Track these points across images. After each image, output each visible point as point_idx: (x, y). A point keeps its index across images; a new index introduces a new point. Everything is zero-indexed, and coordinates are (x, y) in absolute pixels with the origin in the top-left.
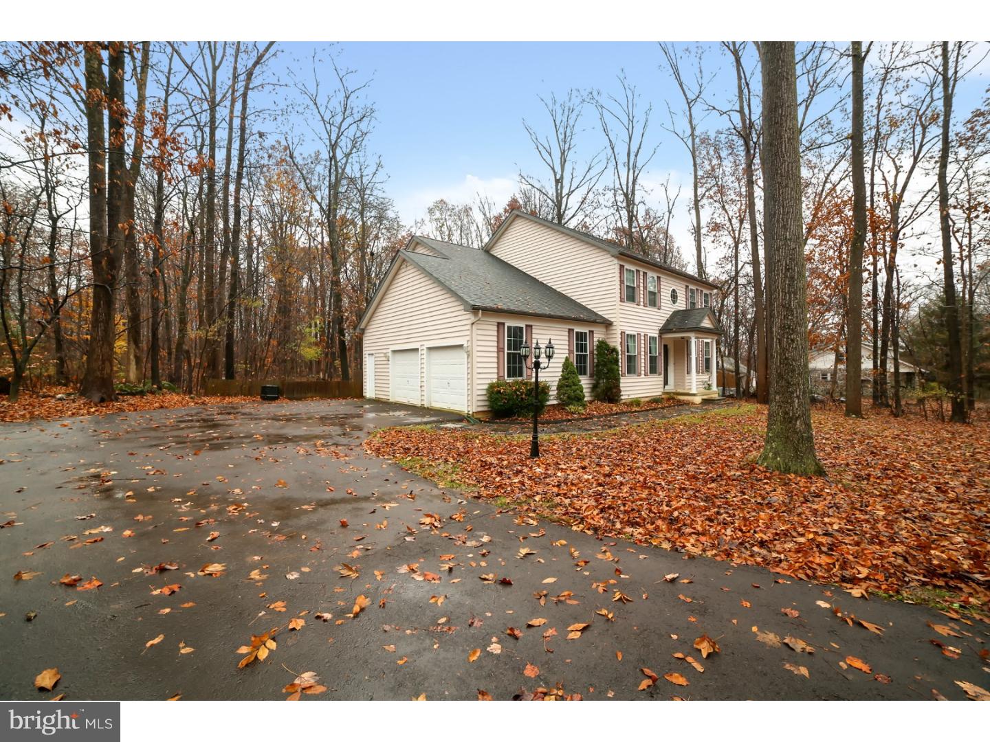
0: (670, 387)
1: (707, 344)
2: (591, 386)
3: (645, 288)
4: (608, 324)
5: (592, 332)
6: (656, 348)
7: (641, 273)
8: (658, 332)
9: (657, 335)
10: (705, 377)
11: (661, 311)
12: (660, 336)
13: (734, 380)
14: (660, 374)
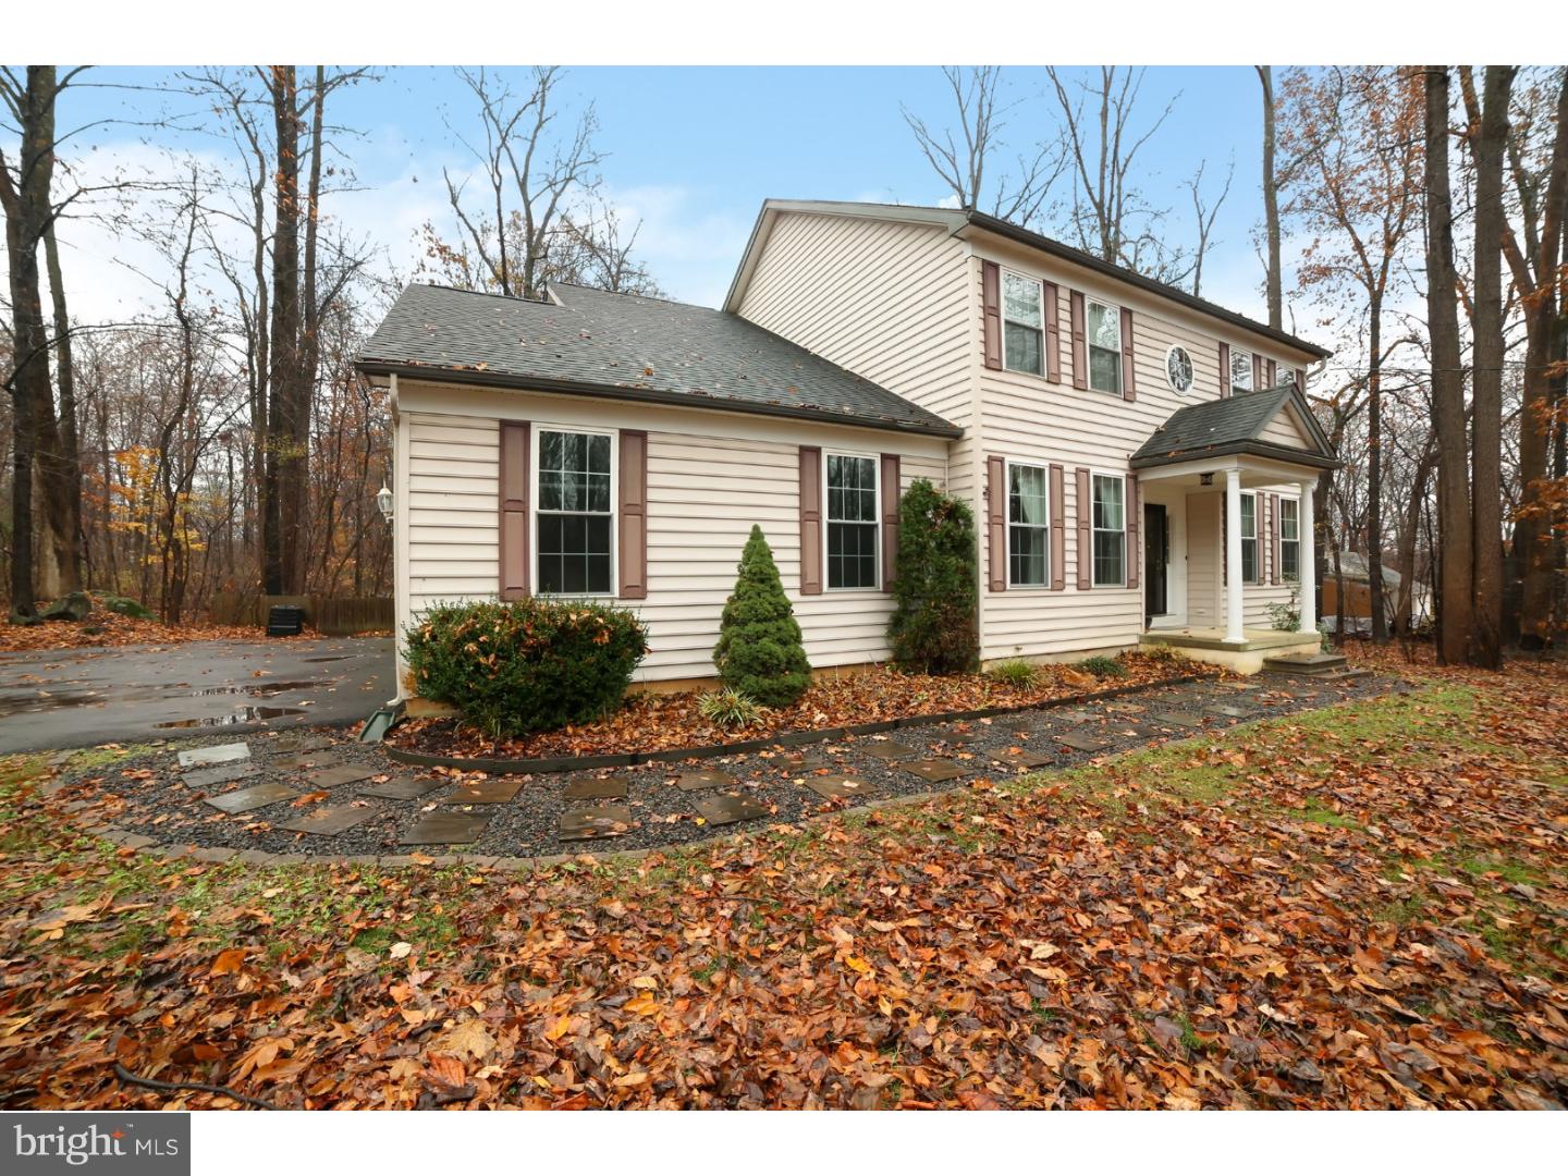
0: (1172, 622)
1: (1289, 506)
2: (884, 619)
3: (1077, 336)
4: (950, 437)
5: (891, 461)
6: (1119, 510)
7: (1064, 294)
8: (1125, 465)
9: (1122, 474)
10: (1281, 595)
11: (1135, 406)
12: (1134, 477)
13: (1367, 600)
14: (1133, 584)
